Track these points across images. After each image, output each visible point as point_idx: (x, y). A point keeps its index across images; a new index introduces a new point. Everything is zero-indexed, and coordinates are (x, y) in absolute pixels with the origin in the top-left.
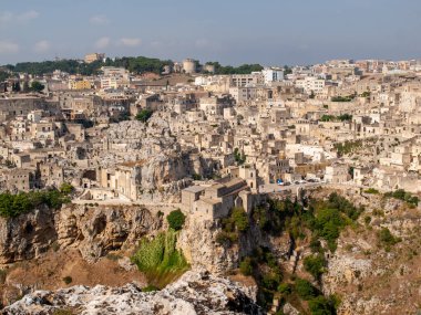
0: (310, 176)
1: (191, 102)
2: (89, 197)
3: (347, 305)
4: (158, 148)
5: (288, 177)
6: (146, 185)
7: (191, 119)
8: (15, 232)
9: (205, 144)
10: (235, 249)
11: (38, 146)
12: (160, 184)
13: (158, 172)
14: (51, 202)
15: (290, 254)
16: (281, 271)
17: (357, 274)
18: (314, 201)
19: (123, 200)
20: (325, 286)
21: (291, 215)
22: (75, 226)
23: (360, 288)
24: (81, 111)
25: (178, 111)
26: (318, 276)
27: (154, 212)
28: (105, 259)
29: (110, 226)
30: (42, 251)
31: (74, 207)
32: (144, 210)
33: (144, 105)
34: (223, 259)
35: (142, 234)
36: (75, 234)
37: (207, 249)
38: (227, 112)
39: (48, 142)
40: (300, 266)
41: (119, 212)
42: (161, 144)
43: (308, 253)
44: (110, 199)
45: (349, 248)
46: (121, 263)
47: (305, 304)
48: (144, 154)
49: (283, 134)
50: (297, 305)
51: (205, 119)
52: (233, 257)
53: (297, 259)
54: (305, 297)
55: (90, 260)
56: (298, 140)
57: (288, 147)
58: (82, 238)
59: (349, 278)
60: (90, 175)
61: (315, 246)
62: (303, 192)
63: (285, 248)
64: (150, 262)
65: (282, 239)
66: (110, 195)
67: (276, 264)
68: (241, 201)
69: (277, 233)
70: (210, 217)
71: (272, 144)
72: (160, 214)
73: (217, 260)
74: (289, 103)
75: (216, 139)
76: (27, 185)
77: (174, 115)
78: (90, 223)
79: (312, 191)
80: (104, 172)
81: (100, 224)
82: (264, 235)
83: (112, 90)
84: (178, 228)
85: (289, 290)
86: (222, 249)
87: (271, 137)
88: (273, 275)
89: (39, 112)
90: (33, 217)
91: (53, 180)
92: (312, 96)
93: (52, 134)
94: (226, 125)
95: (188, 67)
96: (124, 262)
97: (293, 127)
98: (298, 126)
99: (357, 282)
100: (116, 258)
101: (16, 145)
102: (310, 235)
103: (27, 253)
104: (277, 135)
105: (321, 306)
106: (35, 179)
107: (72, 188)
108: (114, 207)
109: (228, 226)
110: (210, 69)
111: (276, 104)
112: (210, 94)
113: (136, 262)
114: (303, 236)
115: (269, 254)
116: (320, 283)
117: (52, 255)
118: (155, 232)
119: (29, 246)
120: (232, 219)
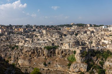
0: (104, 46)
1: (86, 32)
2: (61, 48)
3: (107, 71)
4: (73, 40)
5: (99, 46)
6: (71, 46)
7: (85, 35)
8: (49, 52)
9: (86, 40)
10: (84, 58)
11: (56, 39)
12: (73, 46)
13: (72, 44)
14: (55, 48)
15: (96, 60)
16: (94, 63)
17: (110, 66)
18: (104, 51)
19: (67, 48)
20: (104, 67)
21: (98, 53)
22: (58, 52)
23: (110, 68)
24: (65, 33)
25: (83, 34)
26: (102, 65)
27: (71, 51)
28: (63, 58)
29: (64, 52)
30: (53, 56)
31: (58, 49)
32: (70, 50)
33: (76, 32)
34: (81, 60)
35: (69, 54)
36: (58, 54)
37: (79, 58)
38: (92, 34)
39: (58, 38)
40: (98, 63)
41: (65, 50)
42: (74, 39)
43: (100, 61)
44: (65, 48)
45: (109, 60)
46: (65, 59)
47: (98, 70)
48: (71, 41)
49: (101, 38)
50: (96, 70)
51: (88, 35)
52: (83, 59)
53: (98, 62)
54: (98, 69)
55: (60, 58)
56: (104, 39)
57: (102, 41)
58: (59, 54)
59: (108, 66)
60: (62, 44)
61: (102, 59)
62: (101, 49)
63: (95, 59)
64: (70, 59)
65: (95, 57)
66: (65, 47)
67: (93, 62)
68: (86, 50)
69: (94, 56)
70: (79, 52)
71: (98, 40)
72: (72, 51)
73: (80, 60)
74: (105, 32)
75: (88, 39)
76: (51, 45)
77: (82, 34)
78: (61, 52)
79: (104, 49)
80: (64, 44)
81: (62, 52)
82: (91, 56)
83: (72, 30)
84: (75, 54)
85: (95, 67)
86: (81, 58)
87: (99, 39)
88: (92, 64)
89: (58, 33)
90: (52, 50)
91: (56, 44)
92: (110, 31)
93: (59, 37)
94: (91, 36)
95: (88, 25)
96: (66, 59)
97: (103, 37)
98: (104, 37)
99: (110, 67)
100: (65, 58)
101: (53, 39)
102: (101, 57)
103: (51, 56)
104: (100, 39)
105: (101, 71)
106: (53, 44)
107: (59, 46)
108: (65, 49)
109: (83, 54)
110: (93, 26)
111: (102, 33)
112: (89, 31)
113: (68, 59)
114: (100, 57)
115: (91, 60)
116: (102, 67)
117: (55, 57)
118: (71, 54)
119: (51, 55)
120: (84, 53)
